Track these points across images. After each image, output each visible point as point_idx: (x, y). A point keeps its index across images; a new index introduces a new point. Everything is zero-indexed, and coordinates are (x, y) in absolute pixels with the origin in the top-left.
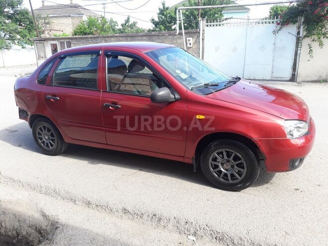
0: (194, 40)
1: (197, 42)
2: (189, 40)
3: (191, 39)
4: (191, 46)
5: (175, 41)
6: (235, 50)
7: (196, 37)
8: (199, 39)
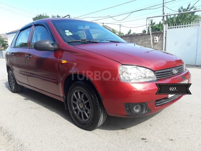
0: (160, 38)
1: (161, 40)
2: (156, 38)
3: (157, 37)
4: (157, 42)
5: (146, 39)
6: (189, 44)
7: (160, 36)
8: (163, 38)
